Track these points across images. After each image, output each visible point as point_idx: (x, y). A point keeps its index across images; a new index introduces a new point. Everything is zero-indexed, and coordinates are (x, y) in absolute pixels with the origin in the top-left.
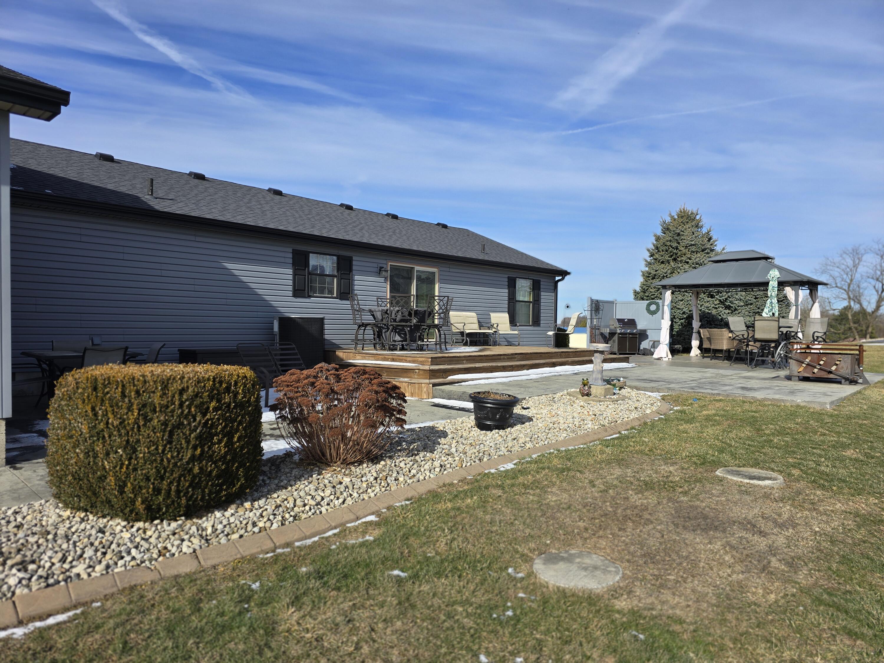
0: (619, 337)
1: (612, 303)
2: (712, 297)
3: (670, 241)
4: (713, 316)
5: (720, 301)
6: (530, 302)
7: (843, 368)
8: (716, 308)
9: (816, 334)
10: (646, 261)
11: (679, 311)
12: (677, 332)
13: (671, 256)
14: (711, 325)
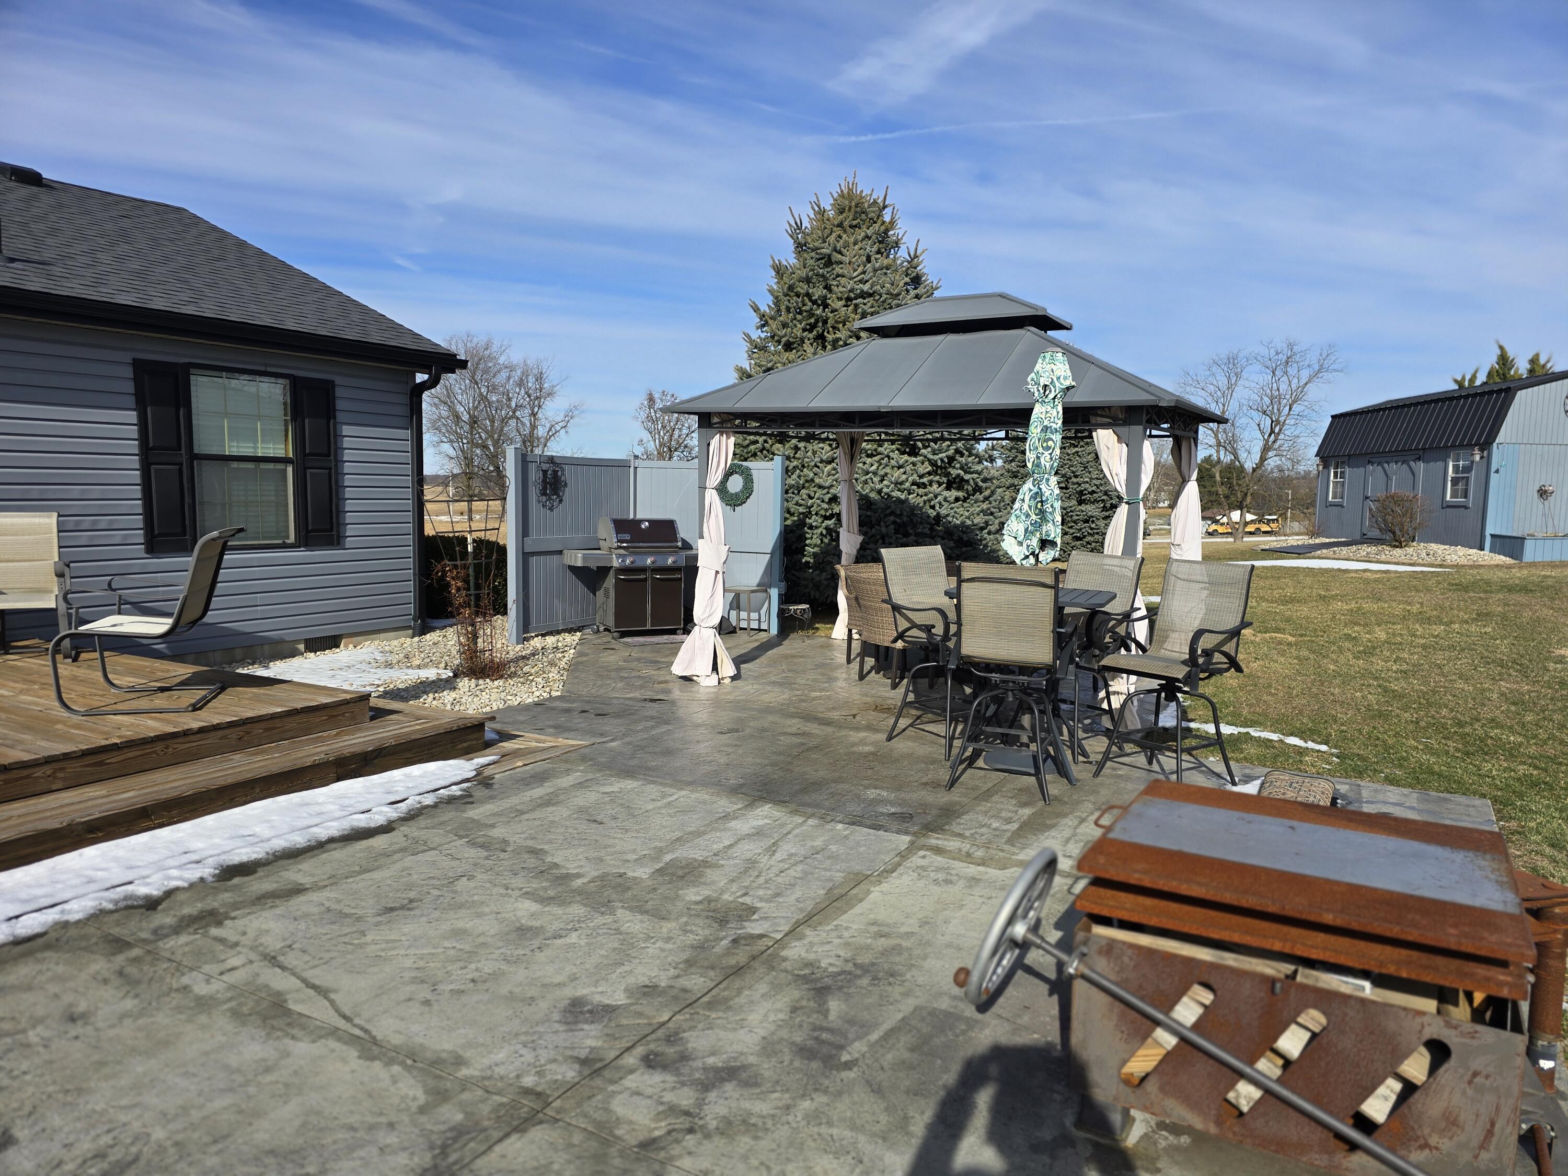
0: (617, 579)
1: (622, 465)
2: (914, 452)
3: (808, 280)
4: (913, 508)
5: (933, 463)
6: (285, 460)
8: (924, 486)
11: (819, 493)
12: (815, 555)
13: (812, 327)
14: (906, 535)
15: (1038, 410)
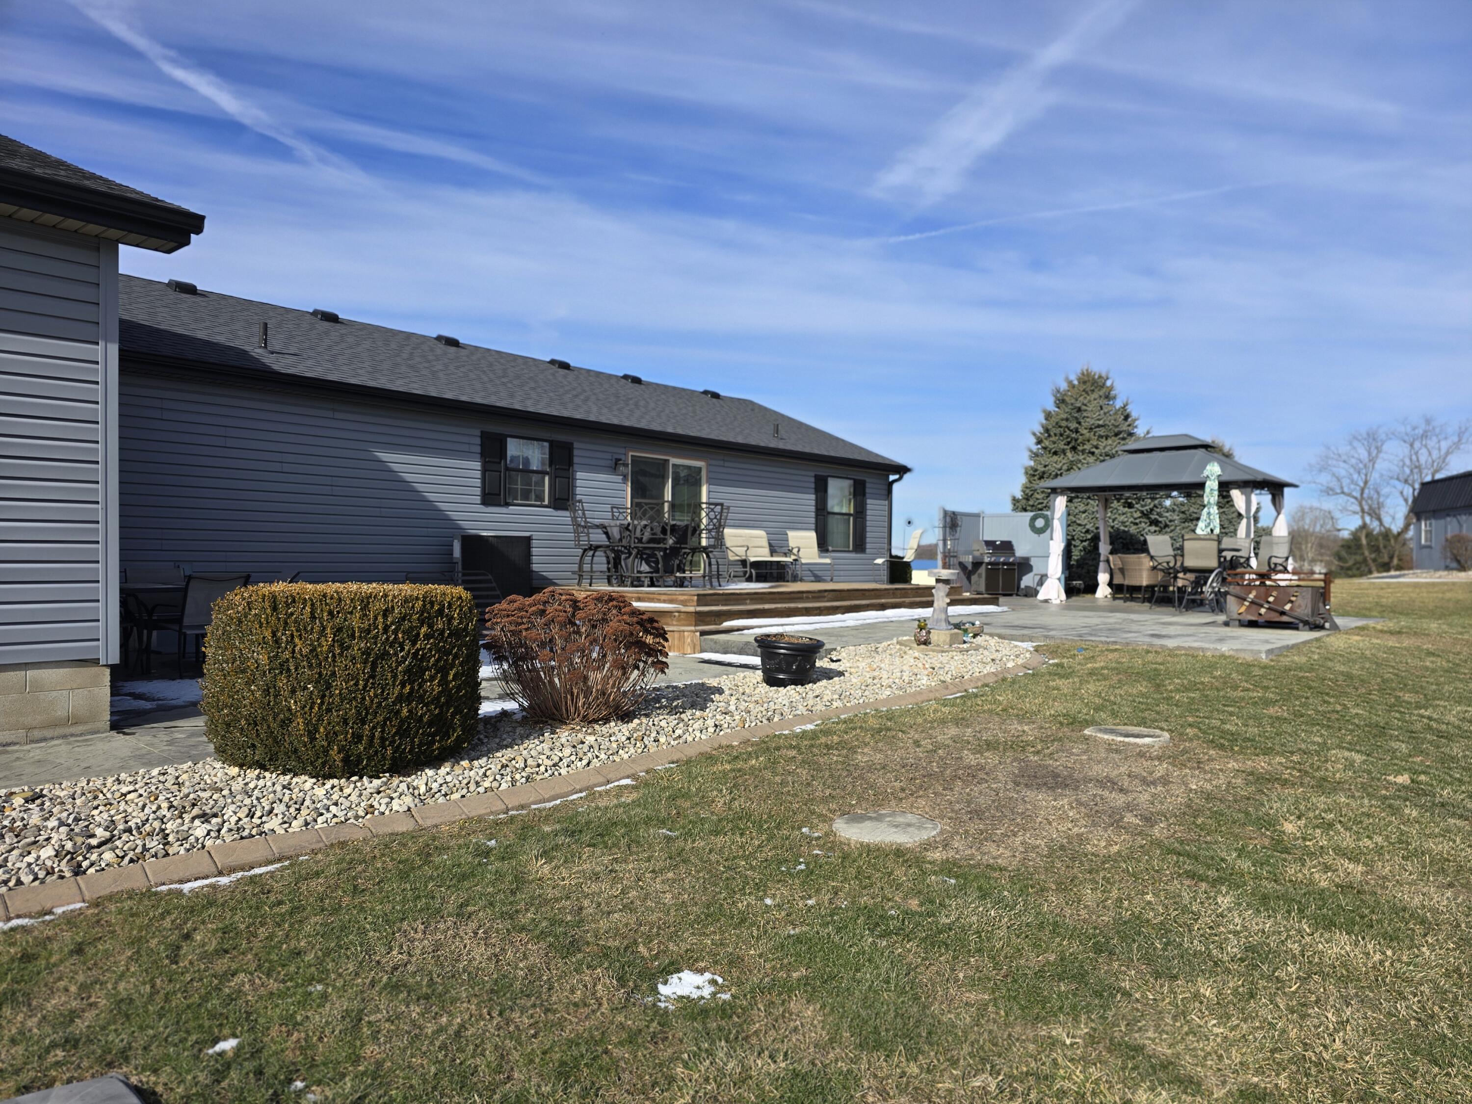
0: (987, 569)
1: (977, 516)
2: (1130, 506)
3: (1067, 420)
4: (1132, 536)
5: (1142, 512)
6: (849, 515)
7: (1300, 606)
8: (1136, 524)
9: (1274, 560)
10: (1031, 451)
11: (1079, 528)
12: (1077, 561)
13: (1068, 443)
14: (1128, 549)
15: (1208, 484)
